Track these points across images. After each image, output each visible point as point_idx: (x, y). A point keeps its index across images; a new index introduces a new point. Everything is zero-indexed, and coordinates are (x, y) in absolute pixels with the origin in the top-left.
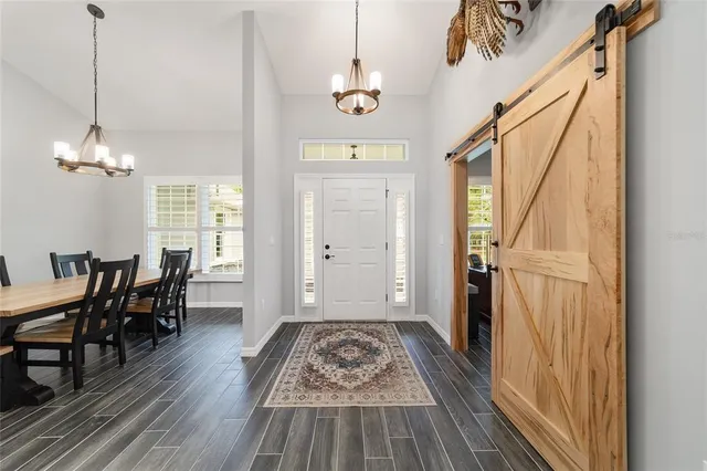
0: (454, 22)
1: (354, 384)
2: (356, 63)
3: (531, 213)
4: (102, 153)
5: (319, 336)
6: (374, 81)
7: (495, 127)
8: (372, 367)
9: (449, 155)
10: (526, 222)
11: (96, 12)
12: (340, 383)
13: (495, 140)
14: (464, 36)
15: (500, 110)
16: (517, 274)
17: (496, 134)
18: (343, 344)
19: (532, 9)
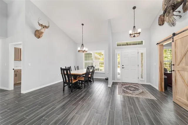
0: (161, 16)
1: (135, 94)
2: (134, 27)
3: (184, 58)
4: (84, 49)
5: (122, 85)
6: (139, 30)
7: (173, 38)
8: (138, 92)
9: (158, 44)
10: (182, 60)
11: (83, 25)
12: (132, 93)
13: (173, 41)
14: (164, 20)
15: (174, 35)
16: (180, 72)
17: (173, 40)
18: (129, 87)
19: (184, 12)
